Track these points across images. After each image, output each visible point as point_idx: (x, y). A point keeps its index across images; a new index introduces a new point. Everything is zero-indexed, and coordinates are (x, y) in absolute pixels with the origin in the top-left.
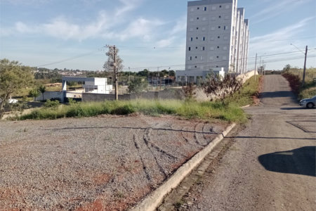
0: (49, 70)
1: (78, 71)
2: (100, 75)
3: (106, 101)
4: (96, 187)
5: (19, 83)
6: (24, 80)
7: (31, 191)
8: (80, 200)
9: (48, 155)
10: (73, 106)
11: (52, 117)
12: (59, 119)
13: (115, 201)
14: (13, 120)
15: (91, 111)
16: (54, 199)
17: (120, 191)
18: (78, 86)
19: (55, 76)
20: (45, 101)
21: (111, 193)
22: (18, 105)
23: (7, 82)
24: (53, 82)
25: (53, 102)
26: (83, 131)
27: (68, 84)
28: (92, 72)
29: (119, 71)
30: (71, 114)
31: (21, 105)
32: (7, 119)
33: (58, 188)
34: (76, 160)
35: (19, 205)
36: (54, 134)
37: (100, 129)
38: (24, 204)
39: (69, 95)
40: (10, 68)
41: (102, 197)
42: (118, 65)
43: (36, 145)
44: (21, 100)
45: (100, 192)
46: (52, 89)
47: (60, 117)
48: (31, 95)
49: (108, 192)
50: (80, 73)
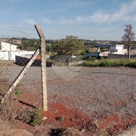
0: (91, 41)
1: (107, 41)
2: (120, 43)
3: (123, 58)
4: (115, 107)
5: (77, 48)
6: (79, 46)
7: (82, 102)
8: (106, 112)
9: (90, 85)
10: (103, 61)
11: (92, 66)
12: (95, 67)
13: (127, 117)
14: (73, 66)
15: (113, 64)
16: (93, 108)
17: (130, 112)
18: (106, 50)
19: (94, 44)
20: (89, 57)
21: (124, 112)
22: (76, 59)
23: (72, 47)
24: (92, 47)
25: (92, 58)
26: (108, 75)
27: (101, 48)
28: (115, 42)
29: (132, 41)
30: (101, 65)
31: (77, 59)
32: (71, 65)
33: (95, 103)
34: (104, 90)
35: (76, 107)
36: (93, 75)
37: (118, 75)
38: (79, 107)
39: (100, 55)
40: (74, 40)
41: (119, 113)
42: (131, 37)
43: (84, 79)
44: (77, 56)
45: (117, 110)
46: (92, 51)
47: (95, 66)
48: (82, 54)
49: (123, 111)
50: (107, 42)
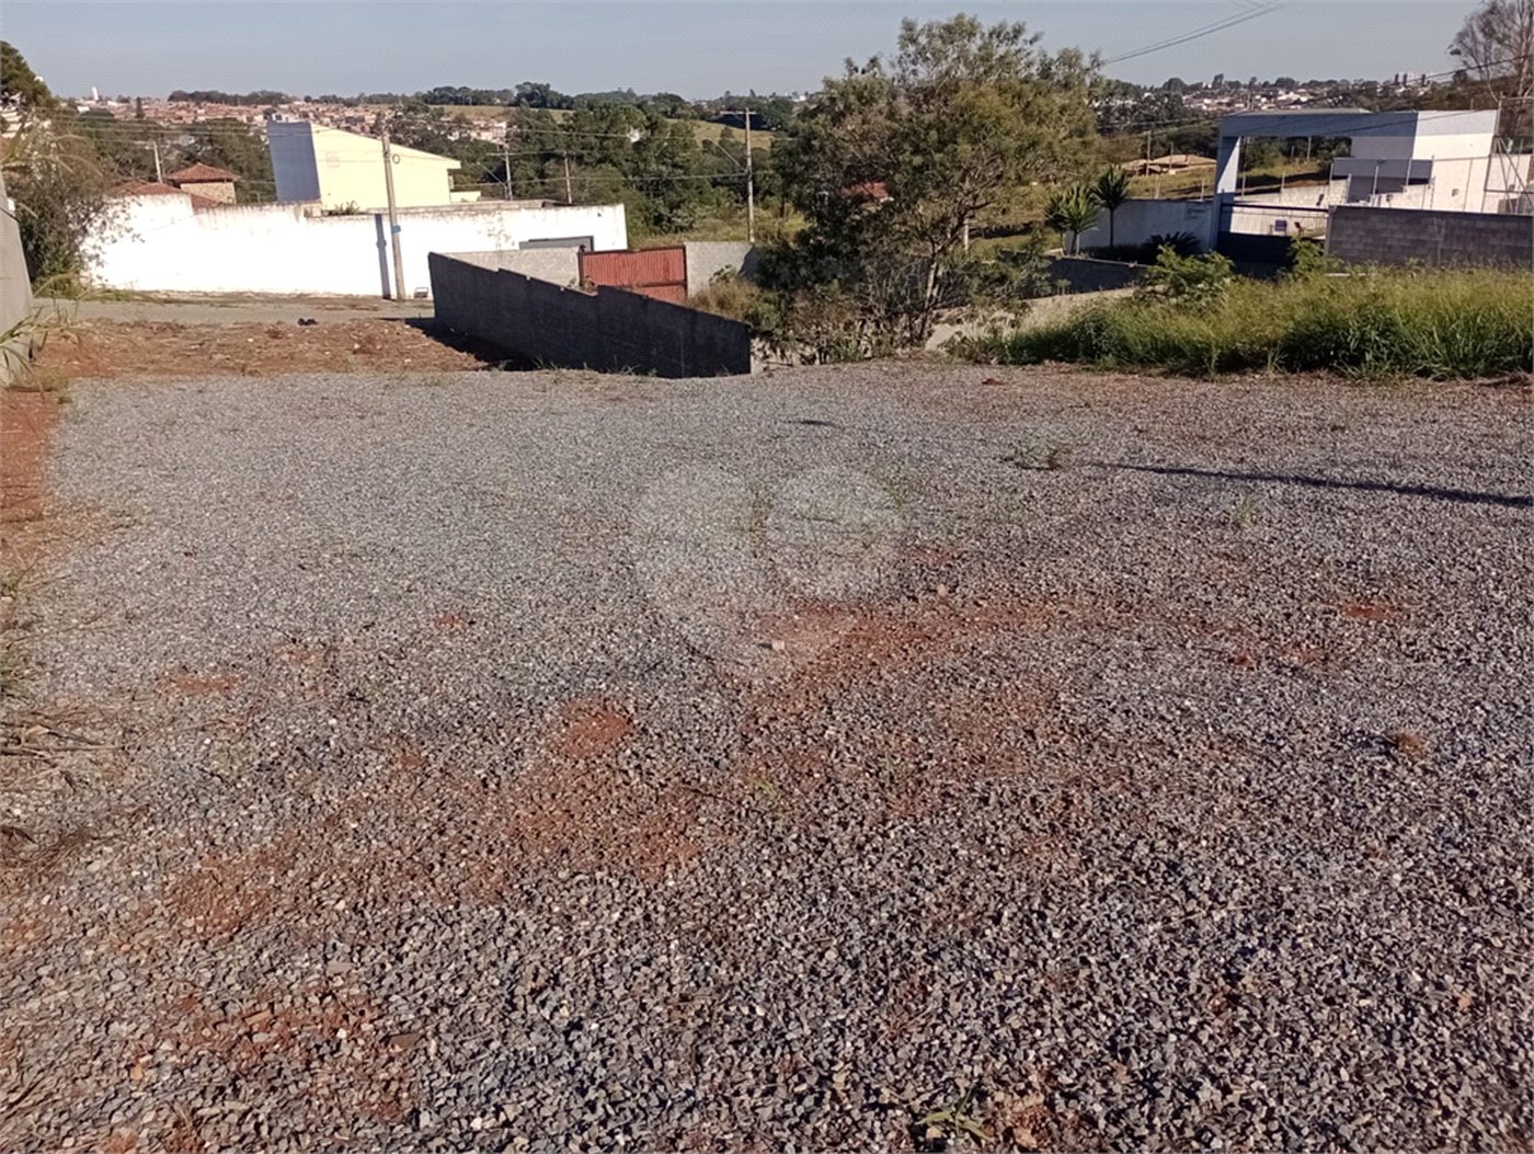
1: (1286, 84)
5: (1021, 152)
19: (1166, 120)
24: (1152, 149)
48: (1056, 222)
50: (1293, 96)
